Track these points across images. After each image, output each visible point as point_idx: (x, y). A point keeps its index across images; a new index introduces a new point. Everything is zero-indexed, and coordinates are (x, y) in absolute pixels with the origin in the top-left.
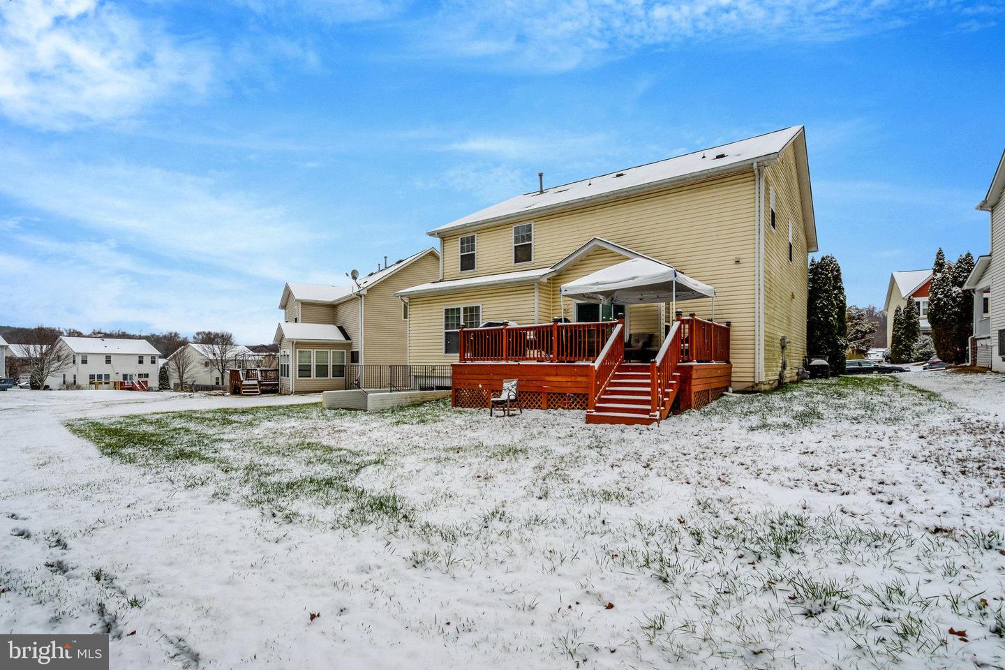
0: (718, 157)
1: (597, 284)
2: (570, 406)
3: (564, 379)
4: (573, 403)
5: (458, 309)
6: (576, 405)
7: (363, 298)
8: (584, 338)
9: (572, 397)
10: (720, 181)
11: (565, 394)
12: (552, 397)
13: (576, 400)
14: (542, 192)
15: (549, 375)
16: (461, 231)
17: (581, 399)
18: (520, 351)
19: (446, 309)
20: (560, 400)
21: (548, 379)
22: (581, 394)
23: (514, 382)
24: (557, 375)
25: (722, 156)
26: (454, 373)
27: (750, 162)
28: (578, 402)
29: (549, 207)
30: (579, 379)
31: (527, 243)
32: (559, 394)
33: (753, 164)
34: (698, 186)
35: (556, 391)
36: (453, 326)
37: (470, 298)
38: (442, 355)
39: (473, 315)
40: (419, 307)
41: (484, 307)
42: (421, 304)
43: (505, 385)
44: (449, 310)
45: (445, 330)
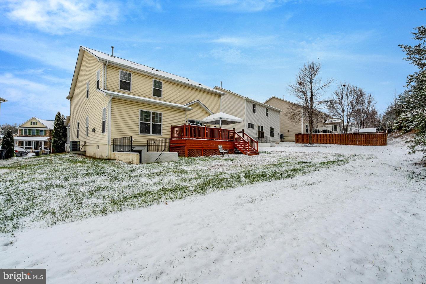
5: (149, 113)
16: (122, 68)
23: (221, 146)
25: (201, 85)
26: (187, 143)
29: (174, 80)
31: (160, 89)
33: (222, 94)
34: (210, 94)
36: (145, 120)
37: (156, 108)
38: (138, 134)
39: (158, 117)
40: (120, 105)
41: (164, 114)
42: (122, 104)
43: (219, 147)
44: (143, 111)
45: (141, 121)
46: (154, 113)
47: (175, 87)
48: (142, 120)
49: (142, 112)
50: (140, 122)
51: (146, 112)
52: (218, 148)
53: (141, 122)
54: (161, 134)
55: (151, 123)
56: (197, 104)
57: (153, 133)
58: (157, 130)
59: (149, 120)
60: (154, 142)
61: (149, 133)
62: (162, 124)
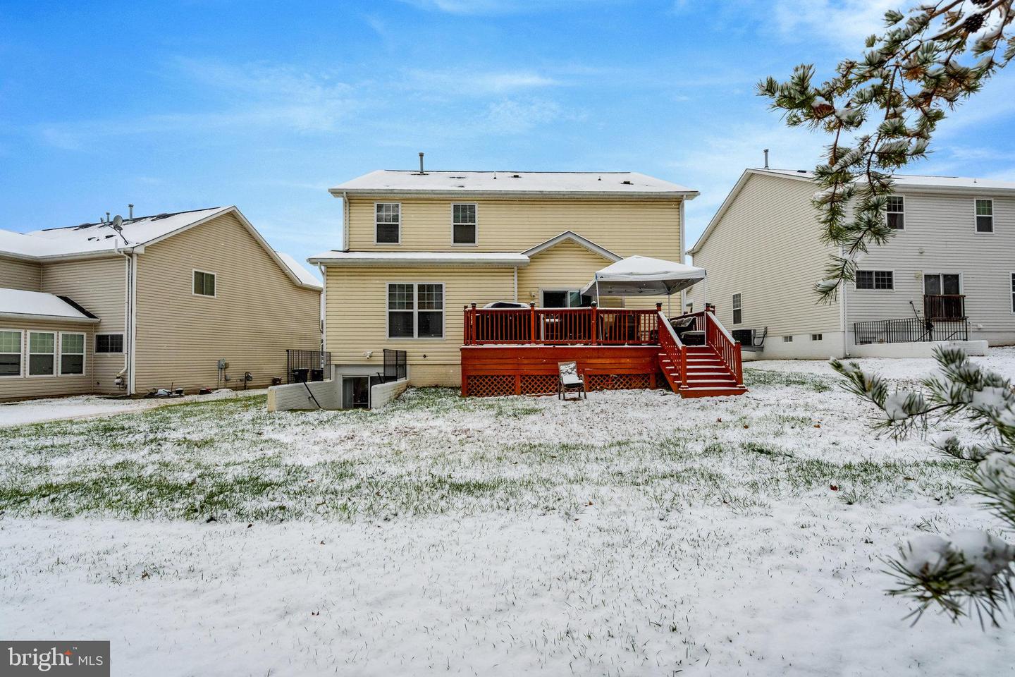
0: (625, 183)
1: (631, 274)
2: (613, 386)
3: (608, 361)
4: (616, 383)
5: (410, 287)
6: (619, 386)
7: (135, 258)
8: (625, 323)
9: (615, 378)
10: (654, 203)
11: (608, 376)
12: (593, 379)
13: (619, 380)
14: (422, 173)
15: (590, 358)
16: (377, 196)
17: (624, 380)
18: (525, 334)
19: (390, 285)
20: (602, 381)
21: (589, 361)
22: (624, 375)
23: (573, 365)
24: (598, 358)
25: (628, 183)
26: (464, 358)
27: (682, 194)
28: (622, 383)
29: (503, 192)
30: (623, 361)
31: (470, 224)
32: (601, 376)
33: (683, 196)
34: (637, 203)
35: (600, 372)
36: (401, 305)
37: (429, 274)
38: (383, 338)
39: (431, 294)
40: (343, 280)
41: (448, 286)
42: (348, 276)
43: (563, 368)
44: (394, 286)
45: (389, 309)
46: (421, 288)
47: (516, 208)
48: (391, 305)
49: (392, 287)
50: (387, 310)
51: (401, 287)
52: (557, 370)
53: (391, 310)
54: (442, 336)
55: (416, 310)
56: (568, 244)
57: (419, 336)
58: (431, 326)
59: (410, 305)
60: (425, 356)
61: (412, 335)
62: (444, 310)
